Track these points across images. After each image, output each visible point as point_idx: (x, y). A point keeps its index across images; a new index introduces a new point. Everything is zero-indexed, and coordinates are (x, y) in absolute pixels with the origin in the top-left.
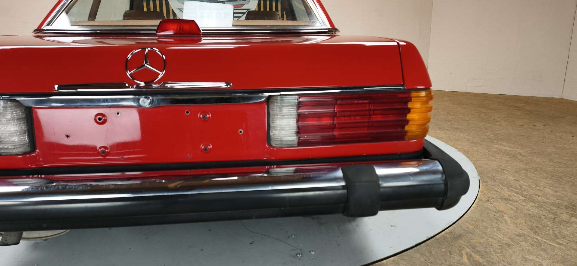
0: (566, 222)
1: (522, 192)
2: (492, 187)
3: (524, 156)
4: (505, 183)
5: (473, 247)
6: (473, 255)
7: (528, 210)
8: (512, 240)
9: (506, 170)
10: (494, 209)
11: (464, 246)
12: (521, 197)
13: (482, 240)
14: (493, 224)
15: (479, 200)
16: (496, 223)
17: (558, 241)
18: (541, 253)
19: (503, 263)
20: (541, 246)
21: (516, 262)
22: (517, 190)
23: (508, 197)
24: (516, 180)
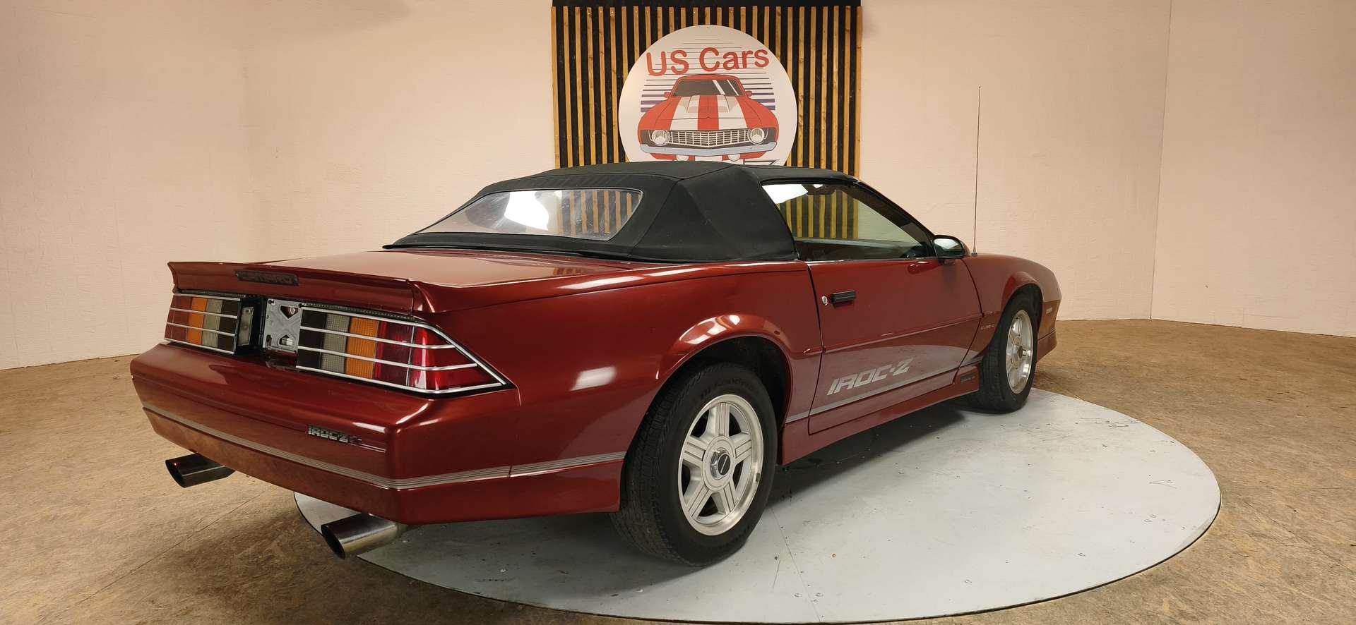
0: (1351, 571)
1: (1292, 525)
2: (1241, 515)
3: (1323, 467)
4: (1267, 510)
5: (1183, 595)
6: (1180, 604)
7: (1292, 552)
8: (1248, 590)
9: (1278, 490)
10: (1234, 549)
11: (1167, 593)
12: (1287, 532)
13: (1197, 588)
14: (1224, 568)
15: (1211, 534)
16: (1230, 567)
17: (1326, 595)
18: (1289, 607)
19: (1222, 615)
20: (1293, 600)
21: (1245, 617)
22: (1285, 523)
23: (1264, 533)
24: (1288, 506)
